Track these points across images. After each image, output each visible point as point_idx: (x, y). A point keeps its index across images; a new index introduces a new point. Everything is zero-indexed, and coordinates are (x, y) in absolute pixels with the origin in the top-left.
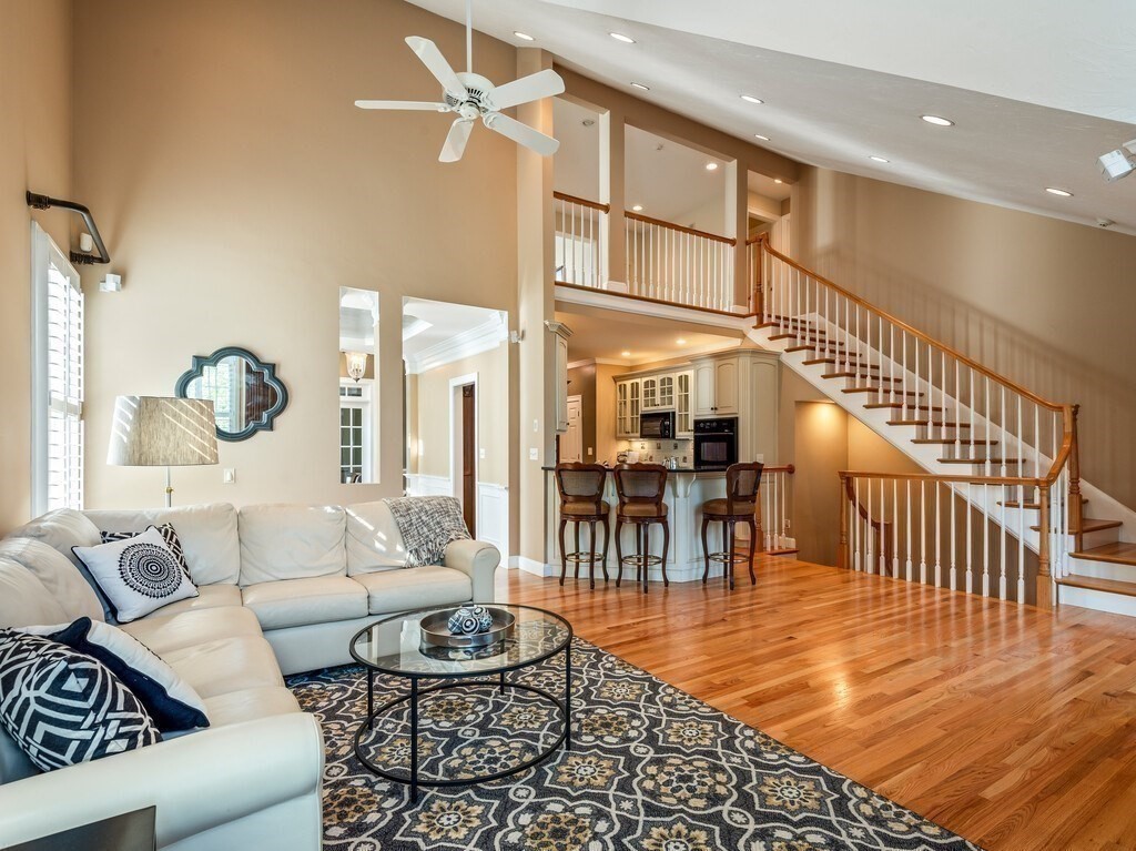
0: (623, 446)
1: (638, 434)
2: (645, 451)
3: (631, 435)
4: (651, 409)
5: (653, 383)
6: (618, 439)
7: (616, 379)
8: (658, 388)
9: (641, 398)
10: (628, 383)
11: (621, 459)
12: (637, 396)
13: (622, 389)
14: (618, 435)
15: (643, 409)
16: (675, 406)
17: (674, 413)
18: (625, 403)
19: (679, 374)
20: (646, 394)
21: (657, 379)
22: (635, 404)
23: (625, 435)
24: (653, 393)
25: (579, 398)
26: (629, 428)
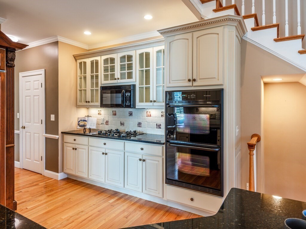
0: (82, 113)
1: (99, 104)
2: (101, 117)
3: (91, 104)
4: (110, 82)
5: (112, 60)
6: (78, 106)
7: (76, 58)
8: (117, 64)
9: (101, 73)
10: (88, 61)
11: (81, 123)
12: (97, 71)
13: (83, 66)
14: (79, 103)
15: (102, 82)
16: (136, 80)
17: (134, 86)
18: (85, 78)
19: (140, 51)
20: (106, 70)
21: (117, 57)
22: (95, 78)
23: (85, 104)
24: (113, 69)
25: (42, 71)
26: (89, 98)
